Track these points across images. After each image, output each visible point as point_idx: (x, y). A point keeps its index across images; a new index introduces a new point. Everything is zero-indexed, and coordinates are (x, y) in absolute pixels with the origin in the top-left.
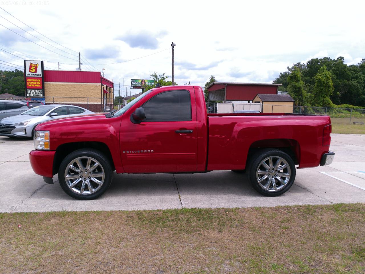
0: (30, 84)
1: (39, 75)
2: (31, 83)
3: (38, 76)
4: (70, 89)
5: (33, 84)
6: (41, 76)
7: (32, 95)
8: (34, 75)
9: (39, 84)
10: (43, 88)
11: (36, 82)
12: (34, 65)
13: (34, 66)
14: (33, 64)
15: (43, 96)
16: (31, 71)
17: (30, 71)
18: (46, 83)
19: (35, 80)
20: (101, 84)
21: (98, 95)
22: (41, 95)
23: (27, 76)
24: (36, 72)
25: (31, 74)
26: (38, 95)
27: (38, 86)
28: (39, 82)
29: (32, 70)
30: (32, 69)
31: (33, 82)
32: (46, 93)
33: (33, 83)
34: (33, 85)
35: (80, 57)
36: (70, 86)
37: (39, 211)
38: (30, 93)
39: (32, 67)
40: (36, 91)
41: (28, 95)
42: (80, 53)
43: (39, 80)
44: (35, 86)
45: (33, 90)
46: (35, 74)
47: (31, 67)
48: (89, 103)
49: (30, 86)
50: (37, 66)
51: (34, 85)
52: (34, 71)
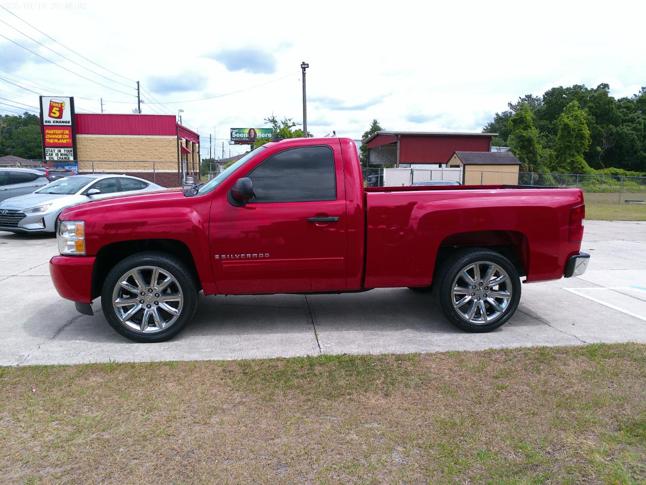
0: (50, 139)
1: (66, 122)
2: (53, 136)
3: (65, 124)
4: (123, 147)
5: (55, 138)
6: (70, 124)
7: (56, 159)
8: (57, 122)
9: (66, 139)
10: (73, 145)
11: (60, 134)
12: (57, 105)
13: (57, 107)
14: (56, 103)
15: (74, 159)
16: (52, 114)
17: (50, 116)
18: (79, 136)
19: (59, 132)
20: (176, 137)
21: (172, 158)
22: (72, 158)
23: (45, 124)
24: (60, 117)
25: (52, 120)
26: (65, 158)
27: (65, 141)
28: (66, 134)
29: (55, 113)
30: (54, 111)
31: (57, 134)
32: (79, 154)
33: (57, 137)
34: (56, 141)
35: (138, 89)
36: (123, 142)
37: (67, 362)
38: (52, 155)
39: (55, 109)
40: (62, 150)
41: (47, 158)
42: (138, 83)
43: (67, 132)
44: (60, 141)
45: (56, 150)
46: (59, 120)
47: (51, 108)
48: (156, 171)
49: (51, 141)
50: (62, 106)
51: (59, 139)
52: (58, 114)
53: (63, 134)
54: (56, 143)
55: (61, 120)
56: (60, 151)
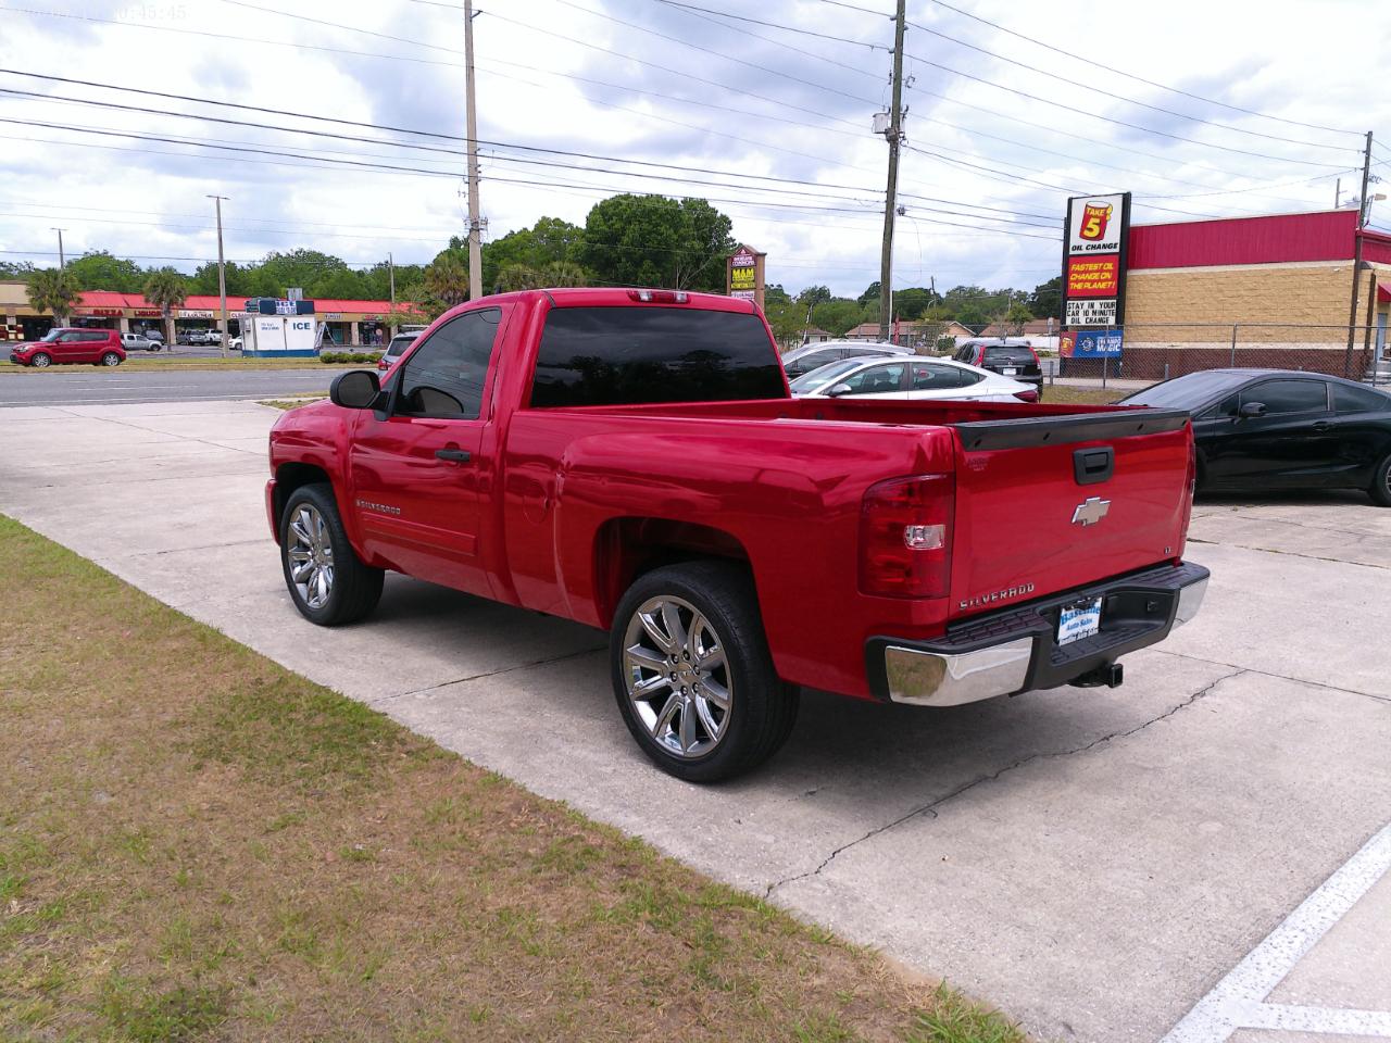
0: (1077, 281)
1: (1109, 246)
2: (1083, 277)
3: (1107, 251)
4: (1221, 291)
5: (1086, 281)
6: (1117, 250)
7: (1083, 323)
8: (1094, 247)
9: (1107, 280)
10: (1119, 294)
11: (1097, 271)
12: (1097, 212)
13: (1096, 217)
14: (1095, 208)
15: (1117, 322)
16: (1087, 233)
17: (1082, 236)
18: (1133, 273)
19: (1095, 266)
20: (1353, 262)
21: (1337, 313)
22: (1112, 320)
23: (1071, 253)
24: (1100, 236)
25: (1084, 243)
26: (1100, 320)
27: (1103, 286)
28: (1106, 271)
29: (1091, 230)
30: (1090, 225)
31: (1090, 272)
32: (1129, 309)
33: (1089, 277)
34: (1088, 285)
35: (1368, 152)
36: (1221, 281)
38: (1077, 314)
39: (1093, 220)
40: (1097, 304)
41: (1069, 321)
42: (1370, 135)
43: (1110, 266)
44: (1095, 286)
45: (1086, 303)
46: (1096, 243)
47: (1087, 218)
49: (1079, 286)
50: (1105, 214)
51: (1093, 282)
52: (1096, 231)
53: (1101, 271)
54: (1087, 289)
55: (1101, 242)
56: (1092, 306)
